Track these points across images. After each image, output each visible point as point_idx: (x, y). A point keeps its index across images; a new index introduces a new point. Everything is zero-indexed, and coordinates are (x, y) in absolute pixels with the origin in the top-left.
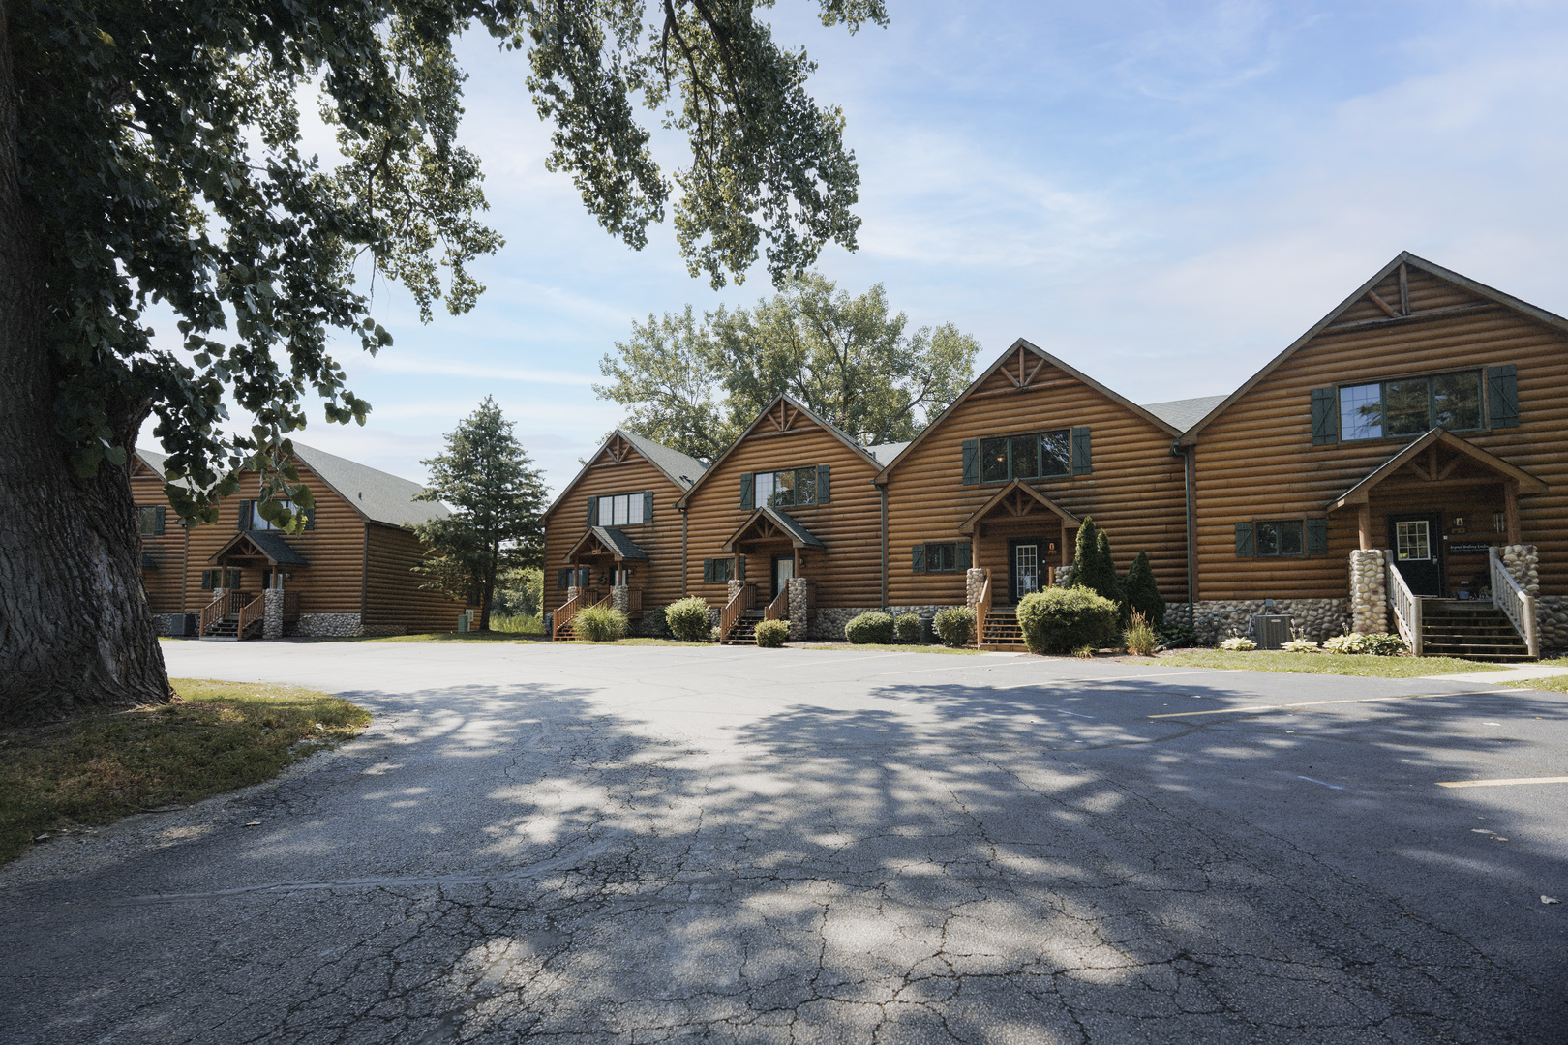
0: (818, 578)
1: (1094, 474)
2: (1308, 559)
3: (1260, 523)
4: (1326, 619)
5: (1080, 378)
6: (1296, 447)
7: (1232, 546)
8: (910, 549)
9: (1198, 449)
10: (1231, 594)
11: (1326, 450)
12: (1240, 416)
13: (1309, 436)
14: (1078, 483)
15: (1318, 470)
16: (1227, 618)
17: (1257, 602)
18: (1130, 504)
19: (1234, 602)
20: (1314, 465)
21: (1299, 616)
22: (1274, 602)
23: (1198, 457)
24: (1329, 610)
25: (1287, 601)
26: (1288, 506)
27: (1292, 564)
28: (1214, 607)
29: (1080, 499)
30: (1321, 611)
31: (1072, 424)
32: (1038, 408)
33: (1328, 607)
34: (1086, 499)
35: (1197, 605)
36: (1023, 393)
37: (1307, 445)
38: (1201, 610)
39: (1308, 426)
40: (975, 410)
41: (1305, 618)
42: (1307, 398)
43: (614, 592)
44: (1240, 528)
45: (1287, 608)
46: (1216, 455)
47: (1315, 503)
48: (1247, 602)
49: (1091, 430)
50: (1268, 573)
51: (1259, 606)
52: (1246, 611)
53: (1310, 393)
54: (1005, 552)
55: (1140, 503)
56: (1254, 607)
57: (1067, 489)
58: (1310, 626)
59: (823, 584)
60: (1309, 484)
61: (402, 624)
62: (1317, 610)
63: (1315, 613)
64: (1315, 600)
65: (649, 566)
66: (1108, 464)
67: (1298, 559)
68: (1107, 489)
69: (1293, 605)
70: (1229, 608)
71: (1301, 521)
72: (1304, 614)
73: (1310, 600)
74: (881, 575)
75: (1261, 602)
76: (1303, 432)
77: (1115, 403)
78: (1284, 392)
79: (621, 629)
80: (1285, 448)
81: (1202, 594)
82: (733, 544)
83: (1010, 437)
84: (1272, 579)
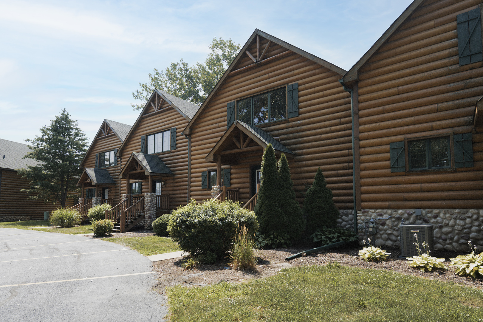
0: (171, 192)
1: (301, 116)
2: (455, 171)
3: (411, 142)
4: (474, 229)
5: (291, 49)
6: (443, 70)
7: (387, 163)
8: (200, 174)
9: (360, 84)
10: (386, 204)
11: (471, 69)
12: (394, 51)
13: (456, 58)
14: (291, 124)
15: (465, 88)
16: (383, 224)
17: (408, 211)
18: (323, 136)
19: (389, 211)
20: (460, 84)
21: (447, 225)
22: (424, 211)
23: (360, 91)
24: (477, 219)
25: (436, 211)
26: (435, 124)
27: (440, 176)
28: (373, 214)
29: (291, 135)
30: (468, 220)
31: (287, 83)
32: (267, 76)
33: (475, 217)
34: (296, 134)
35: (360, 214)
36: (259, 66)
37: (454, 67)
38: (363, 218)
39: (455, 49)
40: (234, 82)
41: (452, 226)
42: (454, 24)
43: (93, 201)
44: (394, 147)
45: (436, 217)
46: (374, 87)
47: (462, 119)
48: (400, 211)
49: (299, 85)
50: (418, 186)
51: (410, 215)
52: (399, 219)
53: (455, 19)
54: (248, 174)
55: (330, 135)
56: (406, 216)
57: (283, 129)
58: (458, 234)
59: (172, 196)
60: (455, 102)
61: (28, 215)
62: (464, 219)
63: (462, 223)
64: (463, 211)
65: (116, 187)
66: (309, 108)
67: (445, 172)
68: (309, 126)
69: (442, 215)
70: (386, 216)
71: (448, 137)
72: (451, 223)
73: (457, 210)
74: (187, 191)
75: (412, 211)
76: (450, 56)
77: (313, 63)
78: (432, 23)
79: (78, 221)
80: (433, 72)
81: (364, 204)
82: (123, 174)
83: (253, 97)
84: (422, 191)
